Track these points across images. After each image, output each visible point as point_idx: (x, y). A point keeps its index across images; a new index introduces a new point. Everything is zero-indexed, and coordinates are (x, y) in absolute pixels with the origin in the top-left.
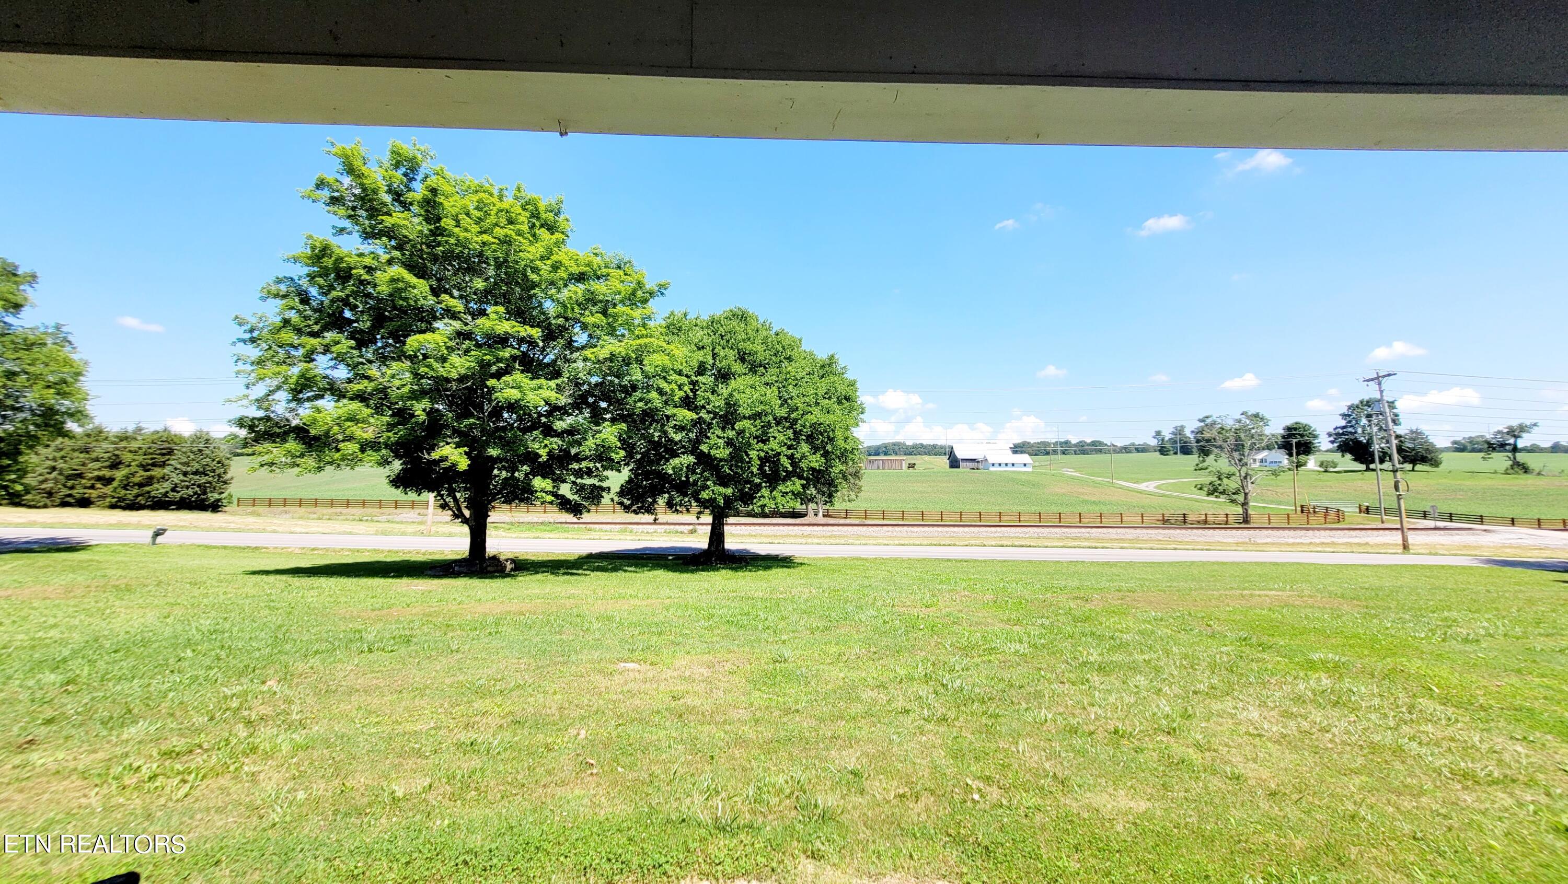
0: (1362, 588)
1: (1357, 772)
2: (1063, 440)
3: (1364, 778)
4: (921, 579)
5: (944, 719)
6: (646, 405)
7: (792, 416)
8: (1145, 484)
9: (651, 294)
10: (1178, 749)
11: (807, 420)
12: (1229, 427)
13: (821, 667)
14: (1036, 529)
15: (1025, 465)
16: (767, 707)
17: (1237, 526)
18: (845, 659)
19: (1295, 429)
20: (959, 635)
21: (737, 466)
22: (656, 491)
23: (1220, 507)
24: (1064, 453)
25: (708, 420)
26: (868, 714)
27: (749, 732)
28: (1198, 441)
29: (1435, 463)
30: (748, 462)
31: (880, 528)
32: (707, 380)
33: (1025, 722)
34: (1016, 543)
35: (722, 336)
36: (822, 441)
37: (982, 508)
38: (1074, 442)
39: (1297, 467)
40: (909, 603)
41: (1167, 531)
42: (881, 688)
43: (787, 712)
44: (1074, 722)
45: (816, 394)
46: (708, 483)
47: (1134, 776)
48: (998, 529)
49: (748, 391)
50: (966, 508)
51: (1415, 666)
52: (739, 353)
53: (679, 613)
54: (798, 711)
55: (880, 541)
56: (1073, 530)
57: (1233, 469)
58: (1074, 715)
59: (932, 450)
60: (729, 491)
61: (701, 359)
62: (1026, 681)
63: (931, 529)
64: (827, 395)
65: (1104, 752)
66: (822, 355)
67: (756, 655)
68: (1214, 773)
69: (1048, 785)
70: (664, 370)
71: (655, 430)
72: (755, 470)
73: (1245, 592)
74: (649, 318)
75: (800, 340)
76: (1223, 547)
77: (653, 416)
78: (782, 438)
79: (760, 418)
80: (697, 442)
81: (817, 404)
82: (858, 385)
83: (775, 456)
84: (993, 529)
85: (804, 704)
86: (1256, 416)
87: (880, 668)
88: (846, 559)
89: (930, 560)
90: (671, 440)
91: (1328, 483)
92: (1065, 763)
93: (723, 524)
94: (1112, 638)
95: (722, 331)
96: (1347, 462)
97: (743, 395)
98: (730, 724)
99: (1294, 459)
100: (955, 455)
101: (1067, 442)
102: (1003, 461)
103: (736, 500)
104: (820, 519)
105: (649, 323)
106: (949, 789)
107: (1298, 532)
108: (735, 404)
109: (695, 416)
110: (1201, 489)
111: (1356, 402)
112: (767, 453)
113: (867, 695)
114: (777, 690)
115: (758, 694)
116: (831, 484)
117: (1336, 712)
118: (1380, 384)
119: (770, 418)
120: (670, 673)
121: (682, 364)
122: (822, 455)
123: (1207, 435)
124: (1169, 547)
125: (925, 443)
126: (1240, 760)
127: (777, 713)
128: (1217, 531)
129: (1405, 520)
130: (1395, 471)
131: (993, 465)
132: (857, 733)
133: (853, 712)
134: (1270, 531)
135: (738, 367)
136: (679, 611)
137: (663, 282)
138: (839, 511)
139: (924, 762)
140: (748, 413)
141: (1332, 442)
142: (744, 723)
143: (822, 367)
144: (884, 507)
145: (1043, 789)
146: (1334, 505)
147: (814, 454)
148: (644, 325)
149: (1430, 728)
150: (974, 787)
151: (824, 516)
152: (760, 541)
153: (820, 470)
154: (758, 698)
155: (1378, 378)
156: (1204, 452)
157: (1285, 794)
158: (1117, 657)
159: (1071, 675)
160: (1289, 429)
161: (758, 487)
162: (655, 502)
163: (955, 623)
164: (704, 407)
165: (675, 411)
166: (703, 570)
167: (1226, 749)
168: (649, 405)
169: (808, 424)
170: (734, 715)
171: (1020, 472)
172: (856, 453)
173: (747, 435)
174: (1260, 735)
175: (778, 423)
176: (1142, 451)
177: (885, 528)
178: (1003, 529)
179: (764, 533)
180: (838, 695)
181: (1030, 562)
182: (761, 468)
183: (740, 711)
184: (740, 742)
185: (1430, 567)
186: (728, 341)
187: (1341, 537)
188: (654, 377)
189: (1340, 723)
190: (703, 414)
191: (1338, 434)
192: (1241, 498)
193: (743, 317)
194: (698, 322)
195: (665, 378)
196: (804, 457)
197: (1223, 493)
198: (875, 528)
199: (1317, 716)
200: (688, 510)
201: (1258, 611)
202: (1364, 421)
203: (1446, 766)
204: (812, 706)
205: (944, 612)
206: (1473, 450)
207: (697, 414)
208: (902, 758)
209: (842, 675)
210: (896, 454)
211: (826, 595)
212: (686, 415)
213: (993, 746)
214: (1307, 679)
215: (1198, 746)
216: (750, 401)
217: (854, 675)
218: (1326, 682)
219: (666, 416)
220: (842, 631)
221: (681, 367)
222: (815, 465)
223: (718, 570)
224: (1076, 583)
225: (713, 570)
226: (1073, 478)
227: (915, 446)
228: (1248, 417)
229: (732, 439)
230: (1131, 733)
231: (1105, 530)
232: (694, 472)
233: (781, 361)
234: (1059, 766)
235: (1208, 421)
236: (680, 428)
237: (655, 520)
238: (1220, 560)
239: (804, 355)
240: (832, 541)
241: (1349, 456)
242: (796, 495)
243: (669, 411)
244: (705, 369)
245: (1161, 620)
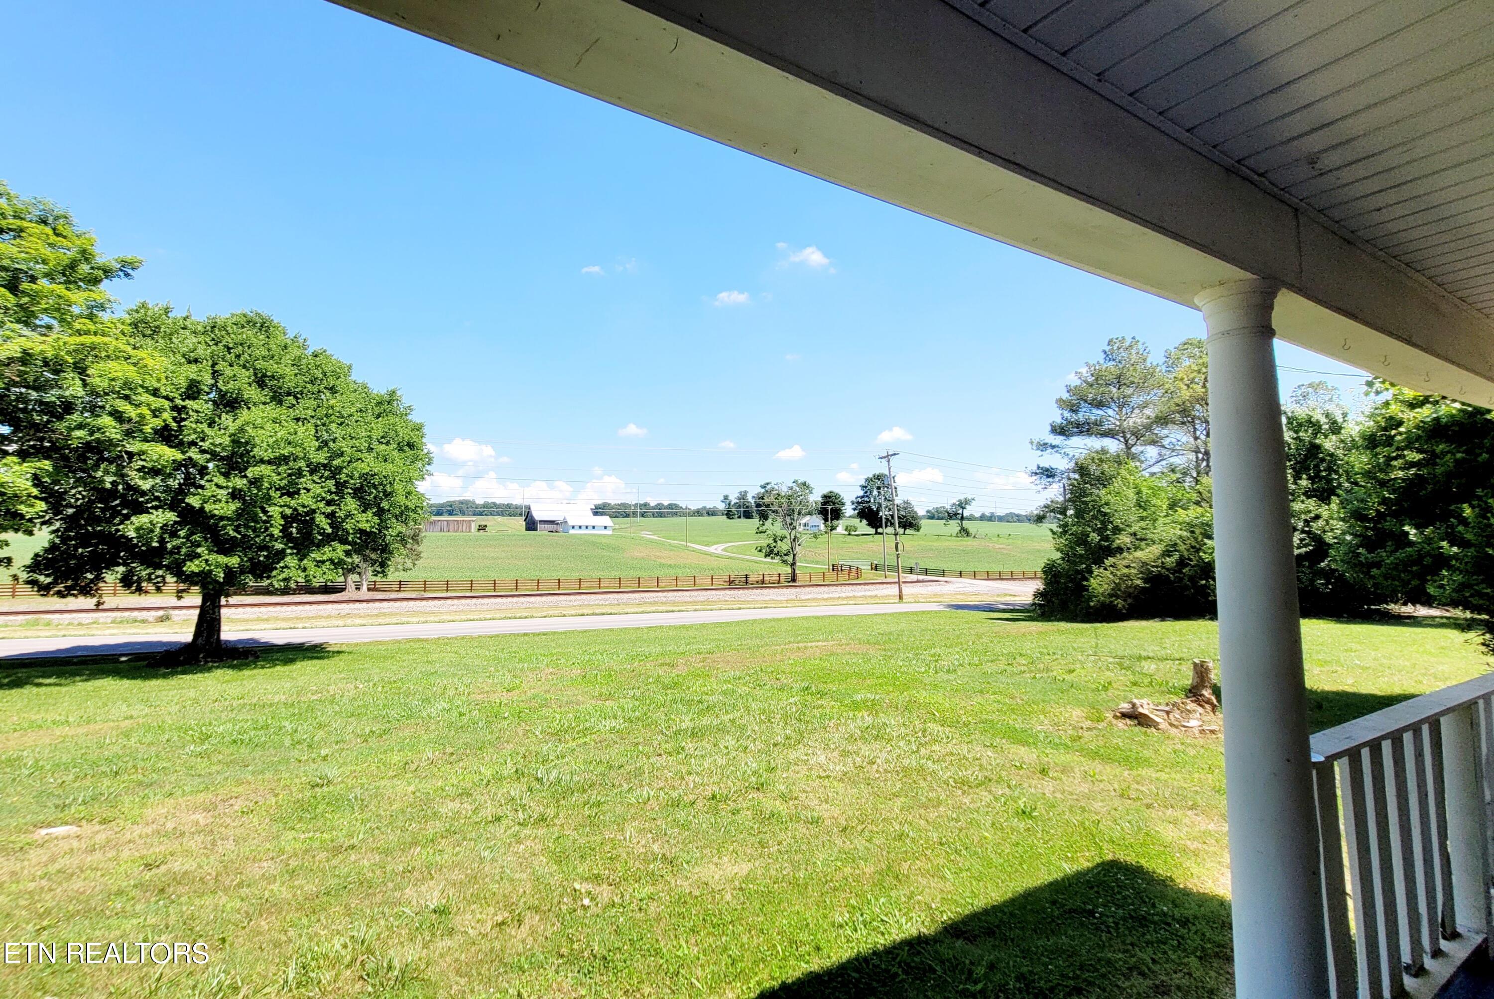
0: (879, 634)
1: (896, 796)
2: (642, 502)
3: (903, 799)
4: (496, 658)
5: (543, 819)
6: (91, 434)
7: (335, 463)
8: (715, 546)
9: (108, 272)
10: (770, 804)
11: (355, 469)
12: (783, 494)
13: (383, 783)
14: (616, 596)
15: (605, 528)
16: (306, 851)
17: (787, 584)
18: (413, 767)
19: (830, 497)
20: (550, 719)
21: (247, 527)
22: (101, 563)
23: (776, 568)
24: (643, 516)
25: (202, 462)
26: (449, 832)
27: (280, 890)
28: (758, 505)
29: (918, 529)
30: (265, 522)
31: (442, 602)
32: (202, 406)
33: (629, 804)
34: (597, 611)
35: (229, 349)
36: (375, 498)
37: (560, 575)
38: (652, 504)
39: (831, 530)
40: (487, 689)
41: (732, 592)
42: (464, 797)
43: (337, 850)
44: (675, 794)
45: (369, 437)
46: (199, 550)
47: (734, 839)
48: (578, 597)
49: (269, 426)
50: (544, 575)
51: (922, 696)
52: (255, 374)
53: (149, 738)
54: (353, 847)
55: (445, 617)
56: (652, 594)
57: (785, 532)
58: (674, 788)
59: (507, 511)
60: (234, 561)
61: (193, 376)
62: (625, 759)
63: (504, 600)
64: (384, 440)
65: (704, 820)
66: (379, 389)
67: (283, 782)
68: (799, 820)
69: (659, 870)
70: (127, 384)
71: (106, 472)
72: (276, 532)
73: (801, 645)
74: (102, 308)
75: (350, 367)
76: (777, 604)
77: (100, 453)
78: (319, 491)
79: (287, 464)
80: (181, 492)
81: (370, 449)
82: (425, 430)
83: (307, 514)
84: (572, 597)
85: (361, 836)
86: (804, 484)
87: (460, 771)
88: (399, 642)
89: (504, 636)
90: (136, 490)
91: (851, 545)
92: (672, 841)
93: (220, 607)
94: (700, 702)
95: (229, 341)
96: (863, 527)
97: (261, 432)
98: (249, 886)
99: (829, 523)
100: (532, 517)
101: (646, 505)
102: (583, 523)
103: (242, 572)
104: (364, 593)
105: (100, 314)
106: (555, 901)
107: (831, 588)
108: (247, 443)
109: (179, 456)
110: (760, 551)
111: (871, 476)
112: (295, 510)
113: (447, 808)
114: (320, 824)
115: (290, 835)
116: (385, 550)
117: (877, 745)
118: (889, 461)
119: (302, 464)
120: (138, 830)
121: (159, 380)
122: (375, 514)
123: (767, 500)
124: (734, 606)
125: (498, 502)
126: (816, 803)
127: (323, 855)
128: (772, 591)
129: (901, 575)
130: (896, 534)
131: (573, 527)
132: (438, 858)
133: (430, 832)
134: (811, 589)
135: (252, 393)
136: (149, 735)
137: (129, 257)
138: (391, 583)
139: (525, 876)
140: (268, 455)
141: (854, 509)
142: (272, 879)
143: (379, 404)
144: (448, 576)
145: (653, 875)
146: (855, 564)
147: (363, 512)
148: (91, 317)
149: (936, 747)
150: (583, 891)
151: (369, 589)
152: (274, 626)
153: (371, 532)
154: (291, 841)
155: (887, 456)
156: (764, 516)
157: (853, 827)
158: (705, 721)
159: (667, 746)
160: (825, 497)
161: (281, 554)
162: (99, 578)
163: (542, 706)
164: (193, 443)
165: (145, 446)
166: (184, 673)
167: (804, 795)
168: (97, 435)
169: (357, 475)
170: (254, 871)
171: (600, 535)
172: (420, 511)
173: (266, 485)
174: (828, 777)
175: (312, 472)
176: (712, 515)
177: (449, 602)
178: (583, 597)
179: (281, 616)
180: (408, 816)
181: (611, 630)
182: (285, 530)
183: (265, 864)
184: (268, 907)
185: (915, 613)
186: (238, 357)
187: (859, 591)
188: (107, 394)
189: (882, 754)
190: (193, 453)
191: (858, 503)
192: (790, 559)
193: (264, 326)
194: (187, 323)
195: (127, 398)
196: (349, 515)
197: (777, 554)
198: (436, 602)
199: (865, 750)
200: (159, 589)
201: (813, 662)
202: (875, 492)
203: (951, 777)
204: (373, 836)
205: (529, 694)
206: (939, 518)
207: (183, 453)
208: (497, 878)
209: (411, 788)
210: (464, 514)
211: (380, 689)
212: (167, 454)
213: (599, 839)
214: (854, 719)
215: (783, 797)
216: (271, 440)
217: (428, 786)
218: (869, 720)
219: (127, 453)
220: (407, 733)
221: (156, 385)
222: (366, 526)
223: (209, 670)
224: (659, 649)
225: (201, 672)
226: (651, 541)
227: (486, 506)
228: (798, 485)
229: (240, 490)
230: (727, 795)
231: (680, 594)
232: (174, 534)
233: (319, 392)
234: (666, 846)
235: (768, 487)
236: (154, 472)
237: (99, 604)
238: (776, 616)
239: (352, 387)
240: (380, 621)
241: (865, 522)
242: (337, 564)
243: (134, 446)
244: (199, 392)
245: (739, 678)
